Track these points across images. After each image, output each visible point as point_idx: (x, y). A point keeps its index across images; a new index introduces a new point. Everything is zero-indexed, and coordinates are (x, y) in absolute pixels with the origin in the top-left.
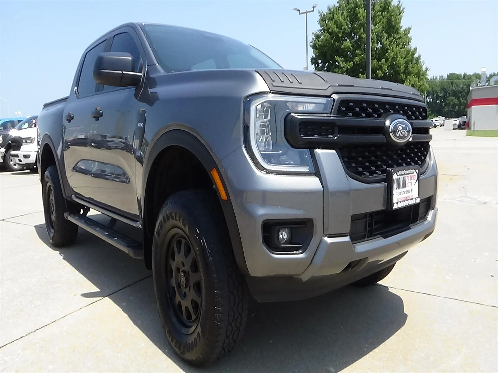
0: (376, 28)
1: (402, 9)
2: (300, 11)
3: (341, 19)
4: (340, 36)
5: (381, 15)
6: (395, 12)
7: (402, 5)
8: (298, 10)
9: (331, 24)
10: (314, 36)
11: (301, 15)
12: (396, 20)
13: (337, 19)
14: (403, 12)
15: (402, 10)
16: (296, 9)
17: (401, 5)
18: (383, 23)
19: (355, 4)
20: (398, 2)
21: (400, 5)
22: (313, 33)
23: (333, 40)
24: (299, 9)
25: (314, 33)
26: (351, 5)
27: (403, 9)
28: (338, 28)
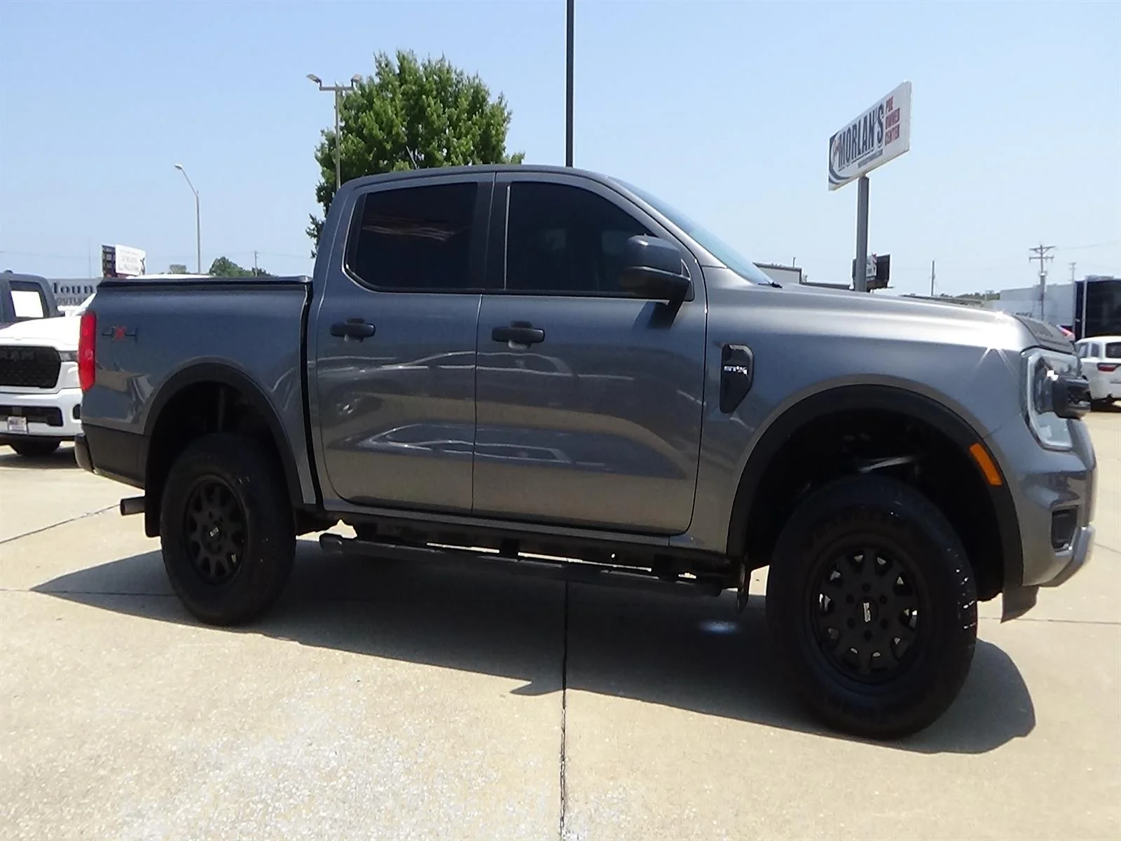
0: (462, 144)
1: (506, 115)
2: (322, 83)
3: (390, 112)
4: (389, 148)
5: (470, 120)
6: (496, 119)
7: (508, 105)
8: (318, 81)
9: (367, 118)
10: (324, 137)
11: (322, 92)
12: (497, 134)
13: (382, 110)
14: (508, 120)
15: (508, 117)
16: (314, 76)
17: (506, 105)
18: (474, 136)
19: (419, 86)
20: (499, 98)
21: (503, 105)
22: (323, 132)
23: (372, 155)
24: (320, 78)
25: (326, 131)
26: (409, 86)
27: (510, 114)
28: (383, 131)
